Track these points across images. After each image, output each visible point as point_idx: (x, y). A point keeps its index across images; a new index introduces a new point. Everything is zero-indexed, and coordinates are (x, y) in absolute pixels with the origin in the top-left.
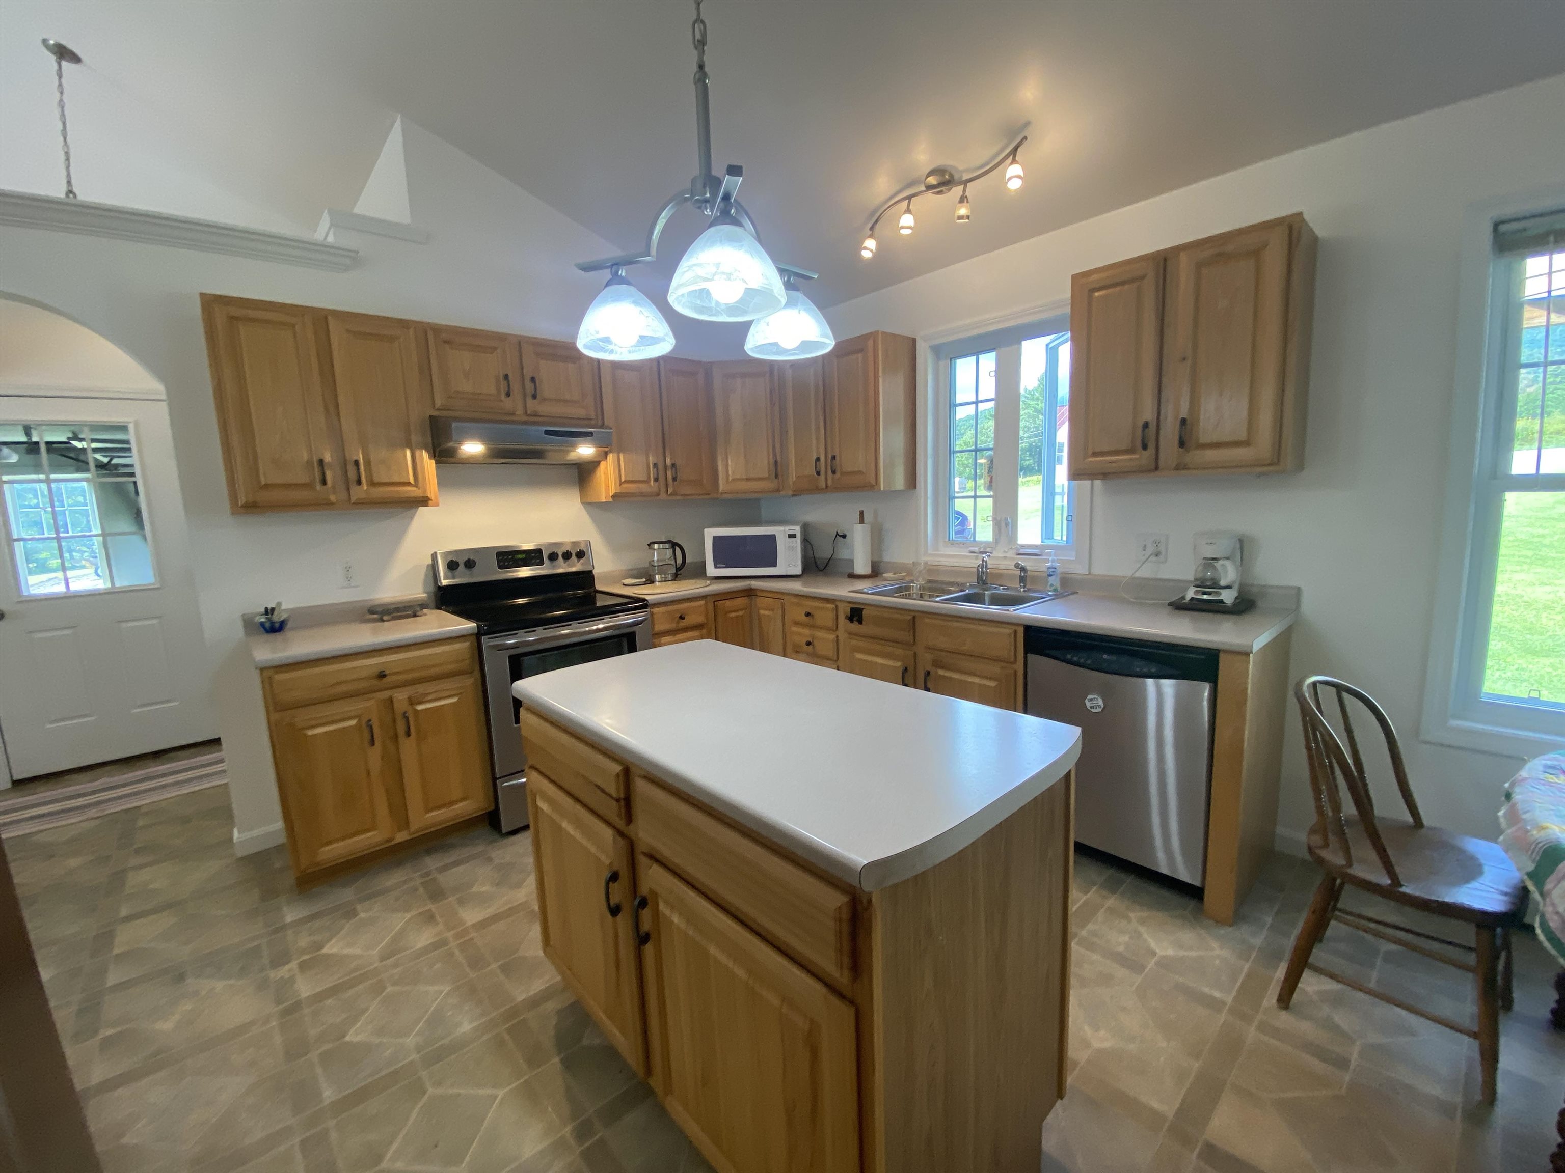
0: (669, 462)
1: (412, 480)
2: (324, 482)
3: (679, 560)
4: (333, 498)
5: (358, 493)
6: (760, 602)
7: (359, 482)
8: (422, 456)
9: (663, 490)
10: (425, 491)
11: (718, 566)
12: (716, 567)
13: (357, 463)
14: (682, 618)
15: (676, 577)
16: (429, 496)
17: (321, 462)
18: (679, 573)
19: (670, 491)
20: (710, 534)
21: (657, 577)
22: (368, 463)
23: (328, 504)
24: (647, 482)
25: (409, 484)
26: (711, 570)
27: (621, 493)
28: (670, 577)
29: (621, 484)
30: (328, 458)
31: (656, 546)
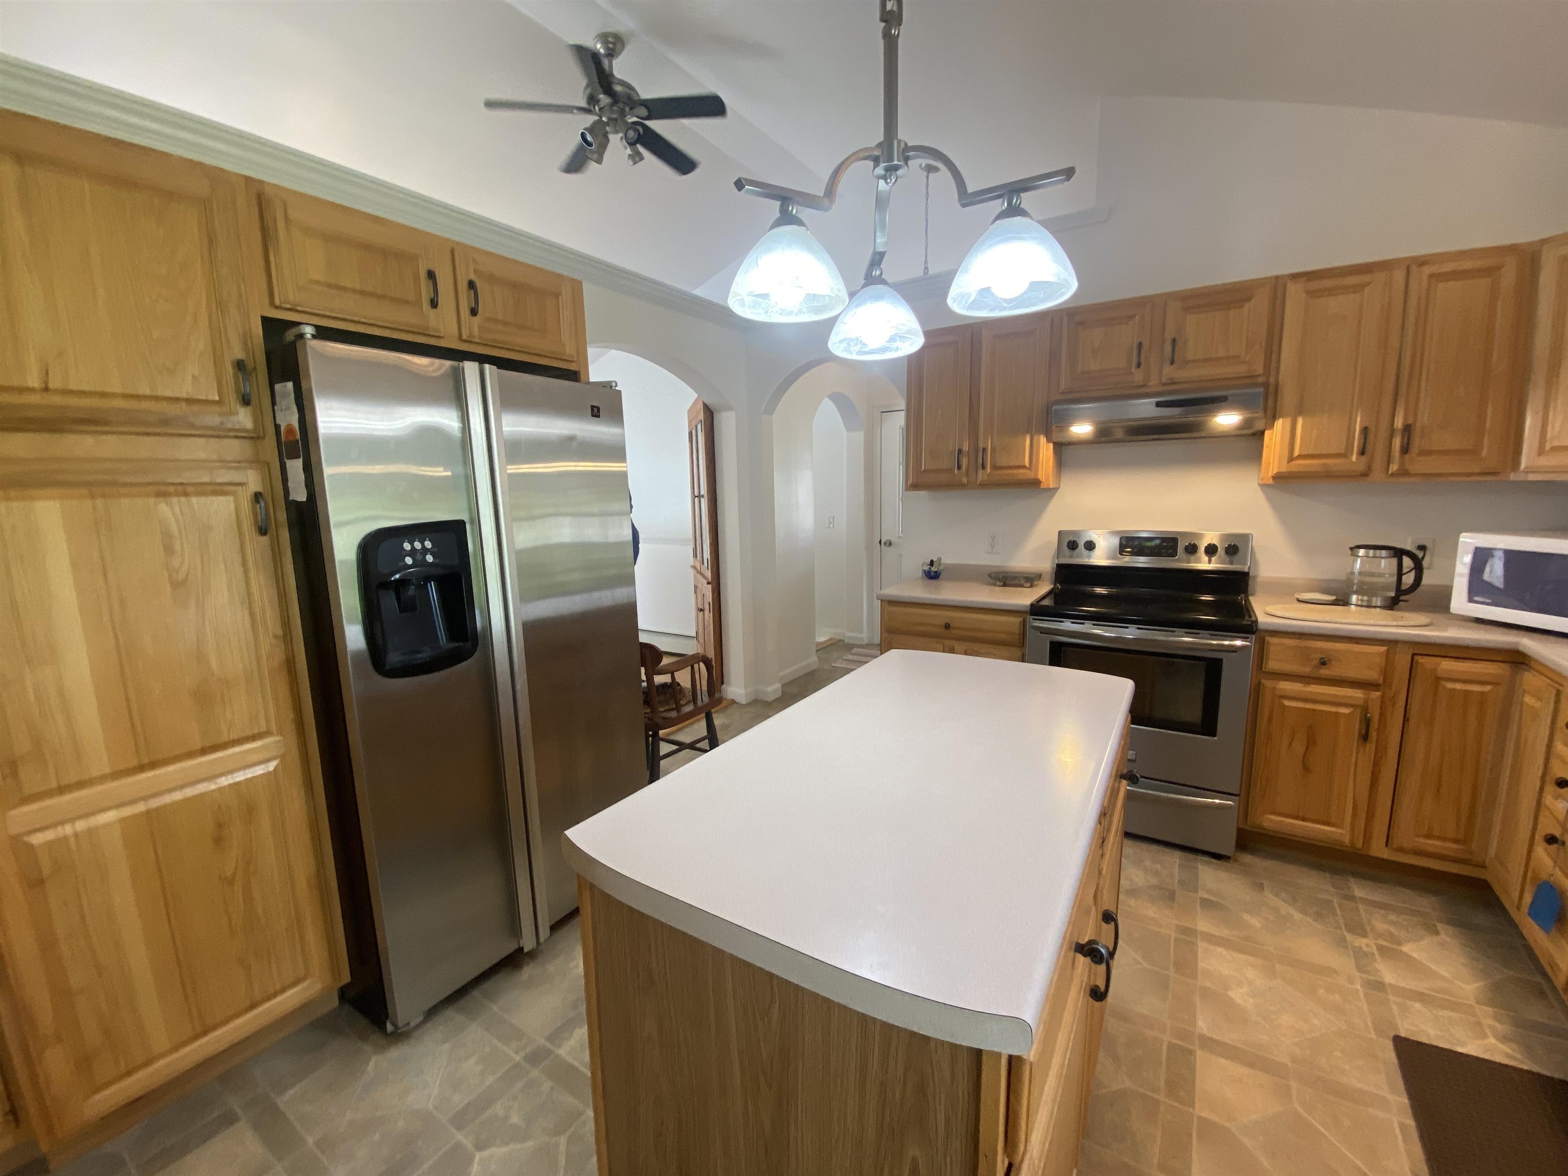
0: (1399, 423)
1: (1027, 463)
2: (959, 468)
3: (1408, 579)
4: (965, 480)
5: (981, 476)
6: (1529, 679)
7: (983, 467)
8: (1039, 441)
9: (1378, 464)
10: (1037, 472)
11: (1476, 598)
12: (1471, 600)
13: (984, 450)
14: (1323, 663)
15: (1392, 604)
16: (1040, 478)
17: (960, 451)
18: (1402, 598)
19: (1394, 467)
20: (1469, 541)
21: (1354, 598)
22: (994, 450)
23: (962, 486)
24: (1345, 455)
25: (1024, 467)
26: (1460, 603)
27: (1290, 472)
28: (1378, 601)
29: (1291, 459)
30: (965, 448)
31: (1362, 552)
